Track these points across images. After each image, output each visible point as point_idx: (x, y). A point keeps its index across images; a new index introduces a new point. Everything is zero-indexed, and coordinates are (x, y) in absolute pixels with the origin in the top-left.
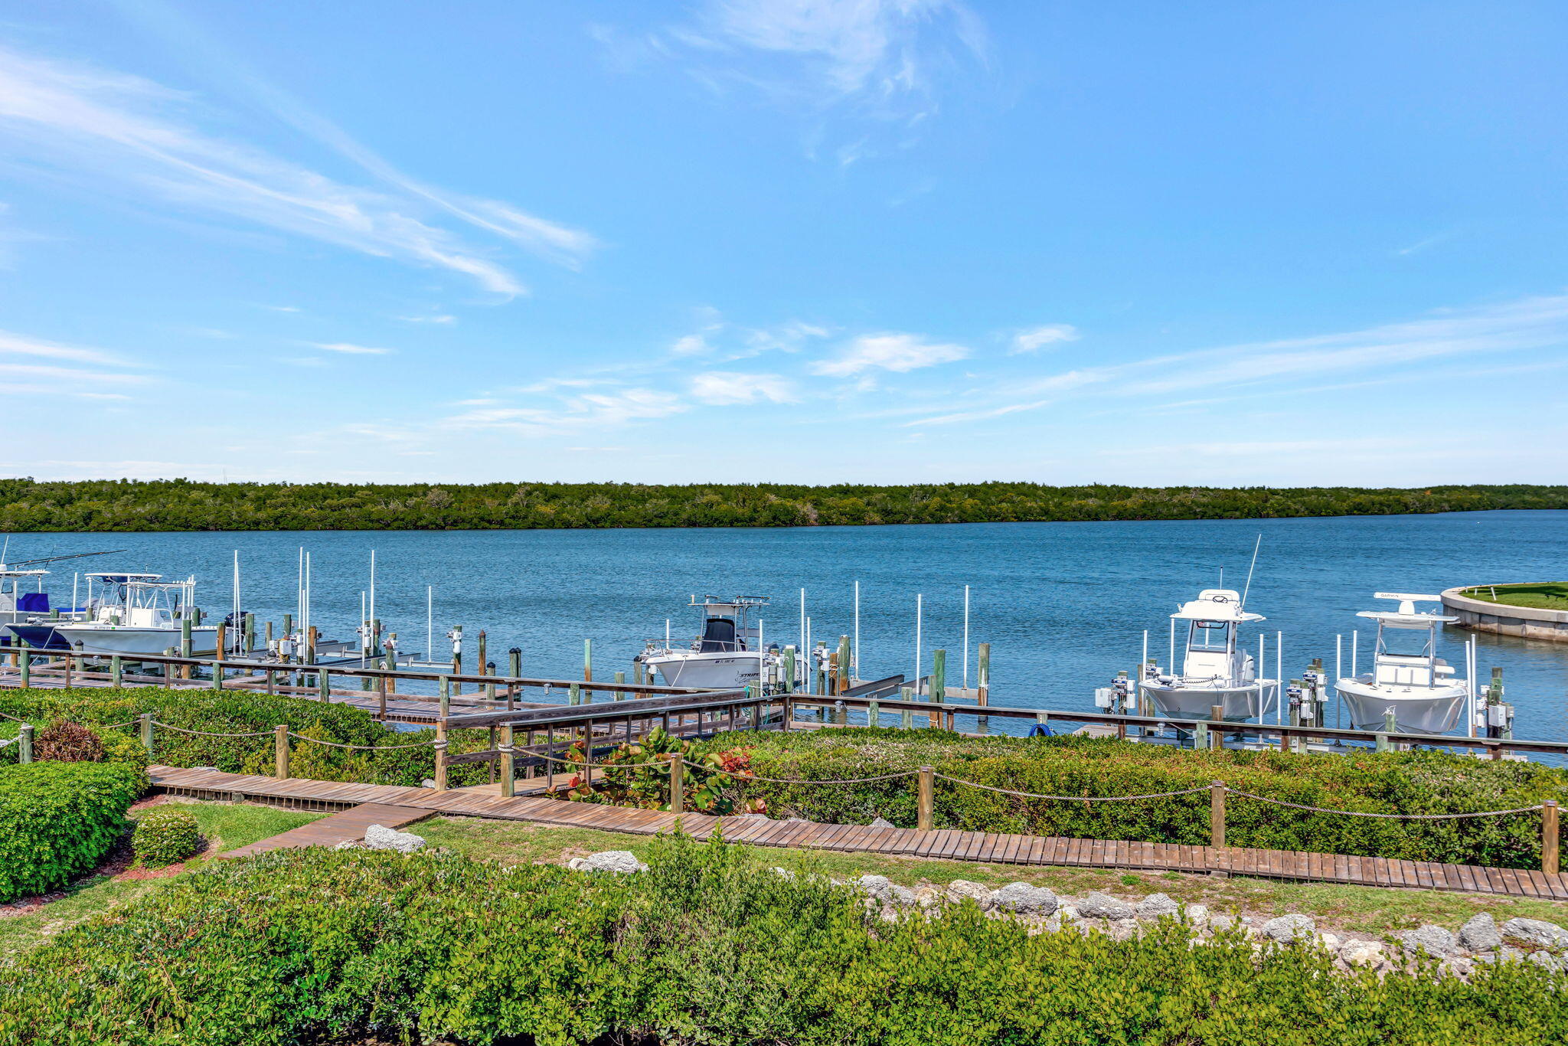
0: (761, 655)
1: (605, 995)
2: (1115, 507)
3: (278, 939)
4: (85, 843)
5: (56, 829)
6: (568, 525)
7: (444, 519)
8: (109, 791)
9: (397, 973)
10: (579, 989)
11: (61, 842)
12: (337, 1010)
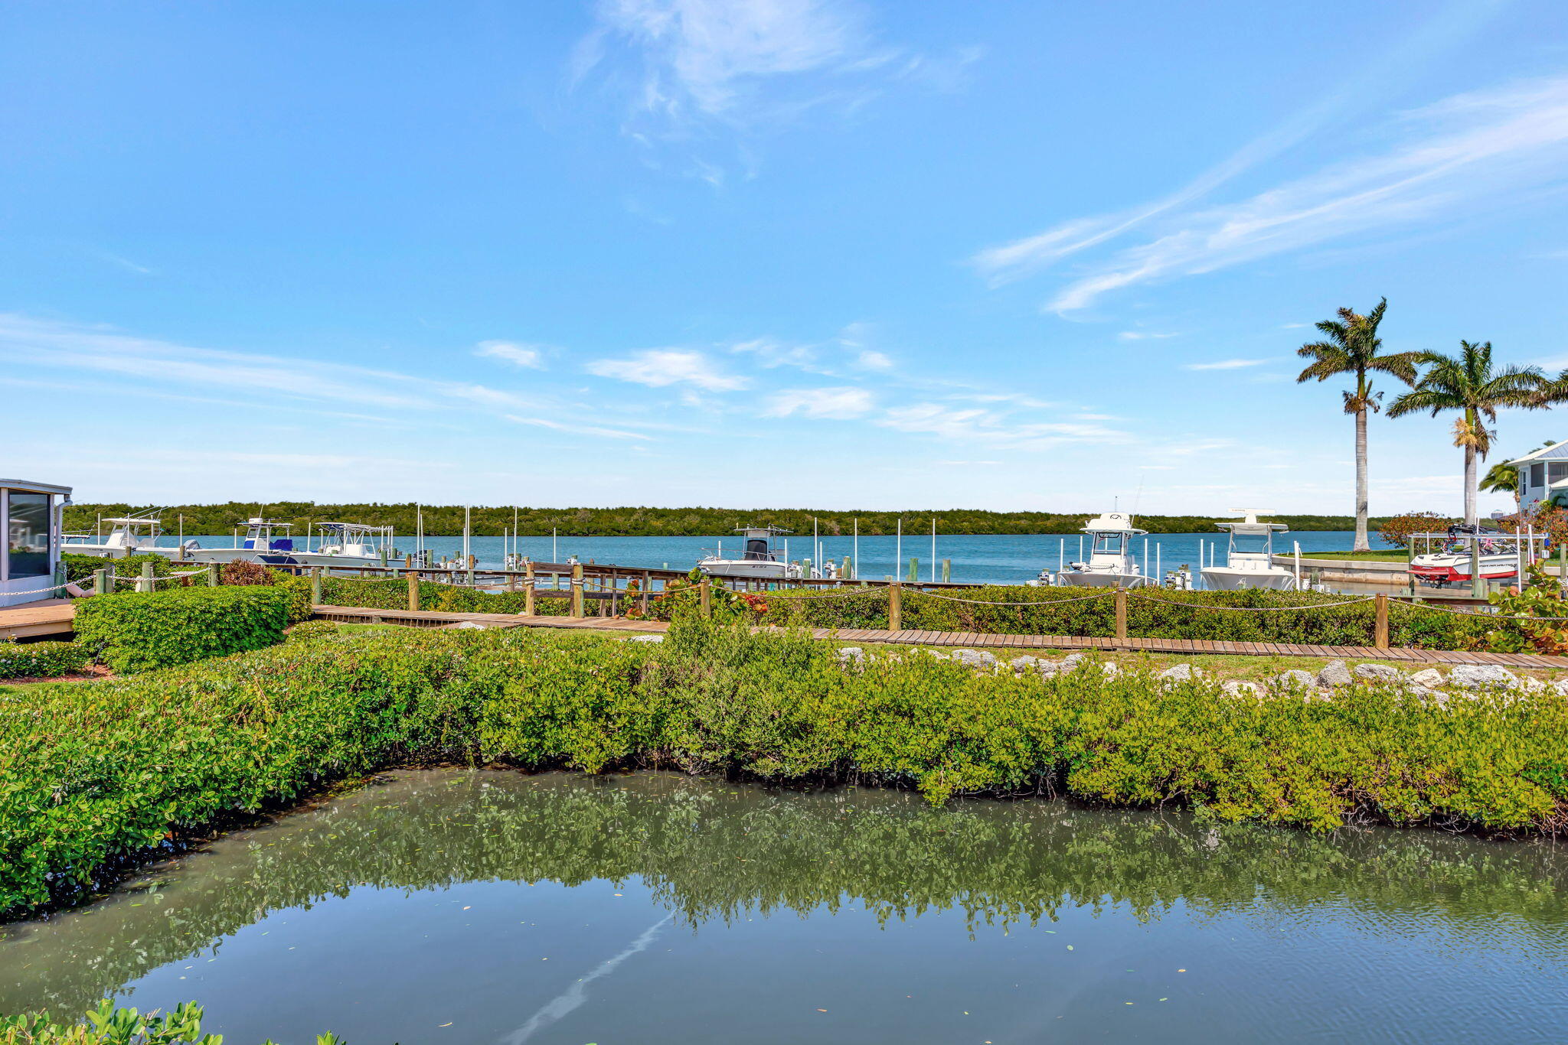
0: (786, 565)
1: (628, 722)
2: (1039, 526)
3: (365, 676)
4: (247, 639)
5: (221, 624)
6: (671, 534)
7: (588, 529)
8: (267, 601)
9: (461, 704)
10: (608, 717)
11: (226, 634)
12: (414, 734)
